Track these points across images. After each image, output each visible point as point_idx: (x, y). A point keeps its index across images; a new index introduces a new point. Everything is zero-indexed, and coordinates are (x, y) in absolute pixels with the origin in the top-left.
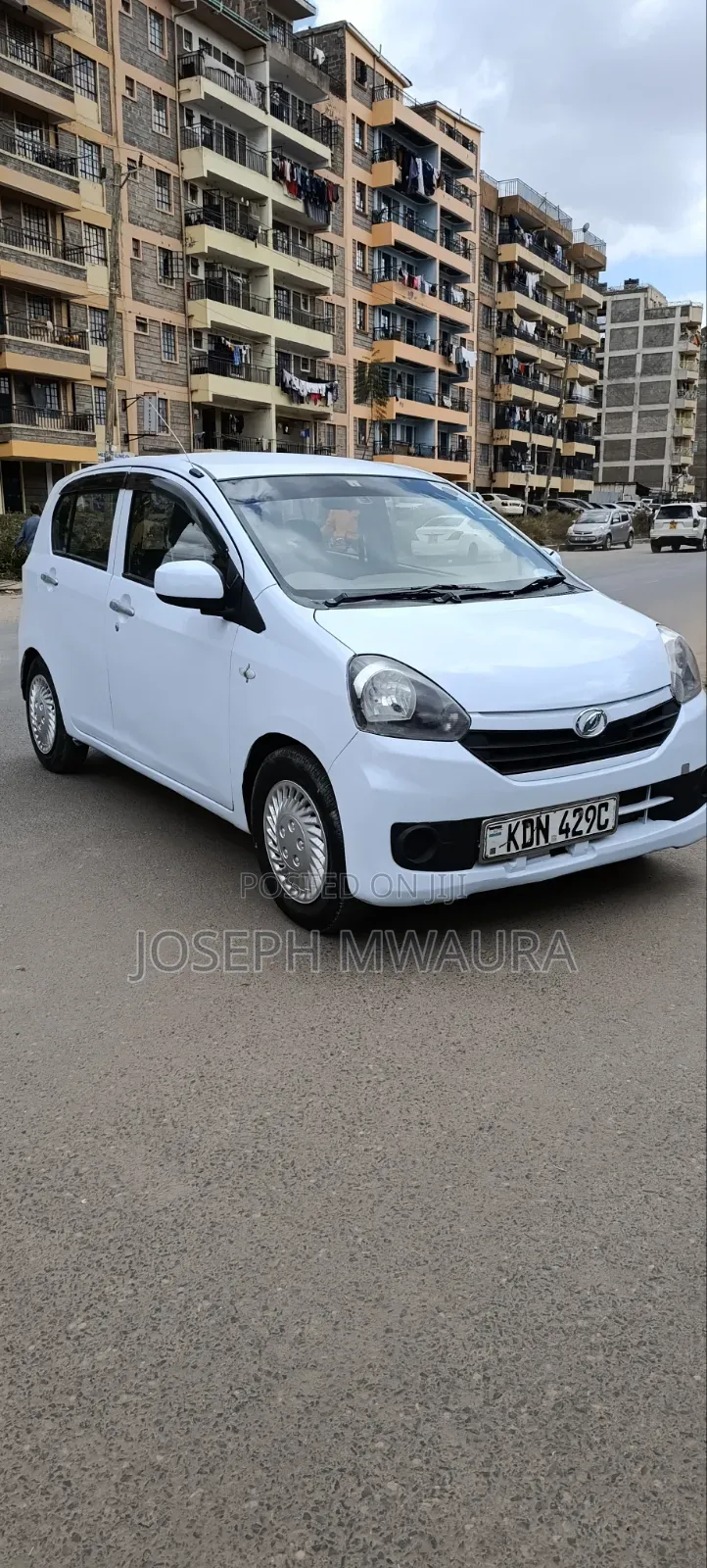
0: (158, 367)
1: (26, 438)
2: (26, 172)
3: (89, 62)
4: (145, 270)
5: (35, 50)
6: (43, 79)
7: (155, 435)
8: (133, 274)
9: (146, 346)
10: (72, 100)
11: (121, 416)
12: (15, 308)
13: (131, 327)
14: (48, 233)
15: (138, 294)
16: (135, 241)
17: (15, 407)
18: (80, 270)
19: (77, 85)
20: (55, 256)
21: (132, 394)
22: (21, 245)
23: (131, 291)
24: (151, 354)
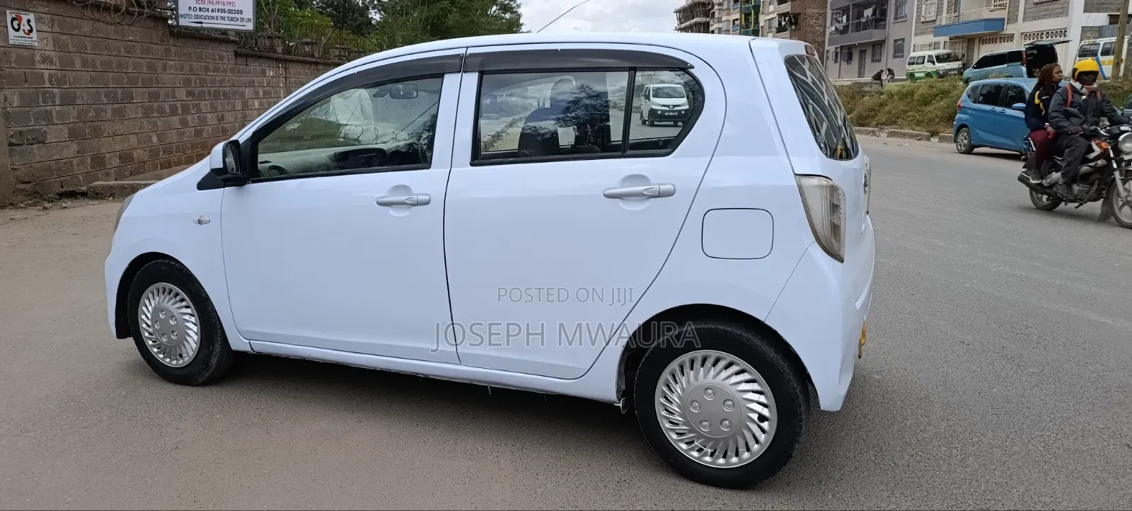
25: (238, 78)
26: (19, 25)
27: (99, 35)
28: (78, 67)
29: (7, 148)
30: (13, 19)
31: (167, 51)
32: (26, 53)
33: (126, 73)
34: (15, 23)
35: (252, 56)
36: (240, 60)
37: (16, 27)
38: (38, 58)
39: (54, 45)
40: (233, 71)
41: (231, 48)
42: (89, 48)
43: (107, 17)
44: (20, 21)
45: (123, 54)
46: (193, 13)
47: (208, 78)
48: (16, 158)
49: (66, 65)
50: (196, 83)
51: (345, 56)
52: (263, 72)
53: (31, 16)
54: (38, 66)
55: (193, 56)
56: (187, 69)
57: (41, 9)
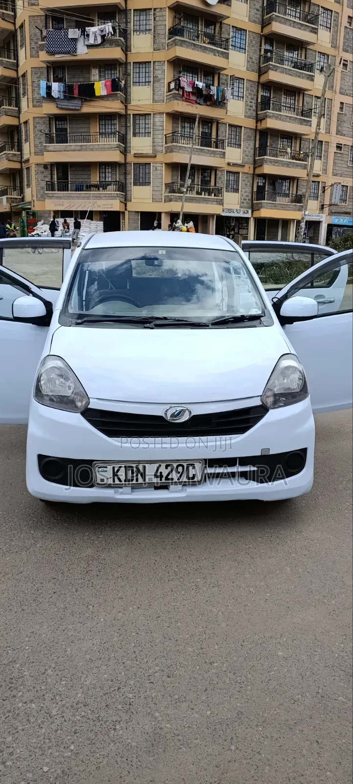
0: (346, 169)
1: (269, 207)
2: (286, 73)
3: (329, 11)
4: (345, 119)
5: (300, 11)
6: (302, 25)
7: (337, 205)
8: (338, 121)
9: (340, 158)
10: (316, 33)
11: (321, 195)
12: (273, 142)
13: (333, 149)
14: (295, 104)
15: (339, 131)
16: (342, 103)
17: (266, 192)
18: (308, 121)
19: (321, 25)
20: (297, 115)
21: (329, 184)
22: (280, 110)
23: (336, 129)
24: (343, 162)
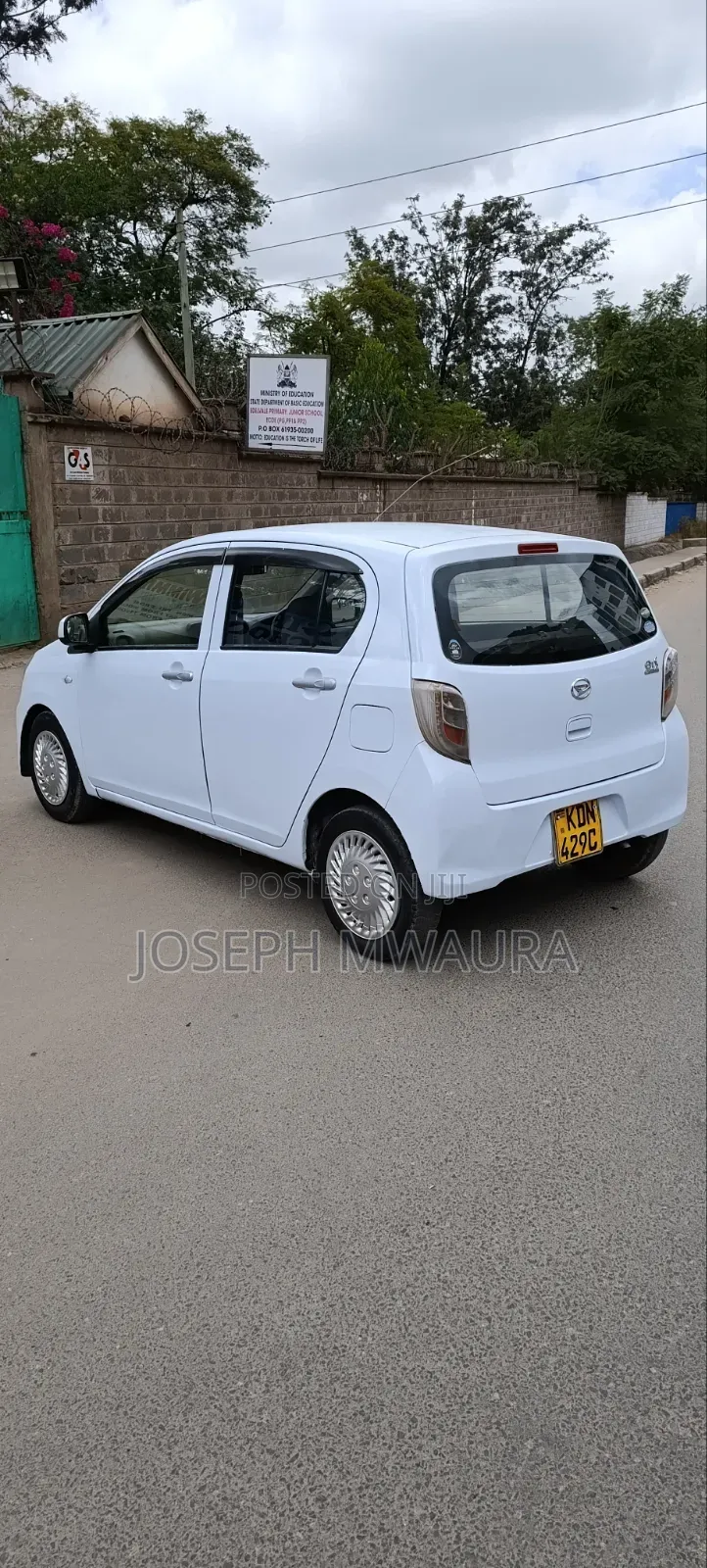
25: (320, 505)
26: (76, 460)
27: (159, 465)
28: (134, 500)
29: (59, 587)
30: (71, 454)
31: (234, 478)
32: (81, 488)
33: (185, 505)
34: (73, 458)
35: (341, 478)
36: (325, 484)
37: (73, 462)
38: (93, 493)
39: (110, 478)
40: (314, 497)
41: (314, 469)
42: (147, 479)
43: (167, 444)
44: (77, 457)
45: (183, 483)
46: (263, 433)
47: (282, 507)
48: (66, 597)
49: (122, 498)
50: (266, 514)
51: (474, 469)
52: (355, 497)
53: (89, 450)
54: (93, 501)
55: (265, 482)
56: (256, 498)
57: (98, 441)
